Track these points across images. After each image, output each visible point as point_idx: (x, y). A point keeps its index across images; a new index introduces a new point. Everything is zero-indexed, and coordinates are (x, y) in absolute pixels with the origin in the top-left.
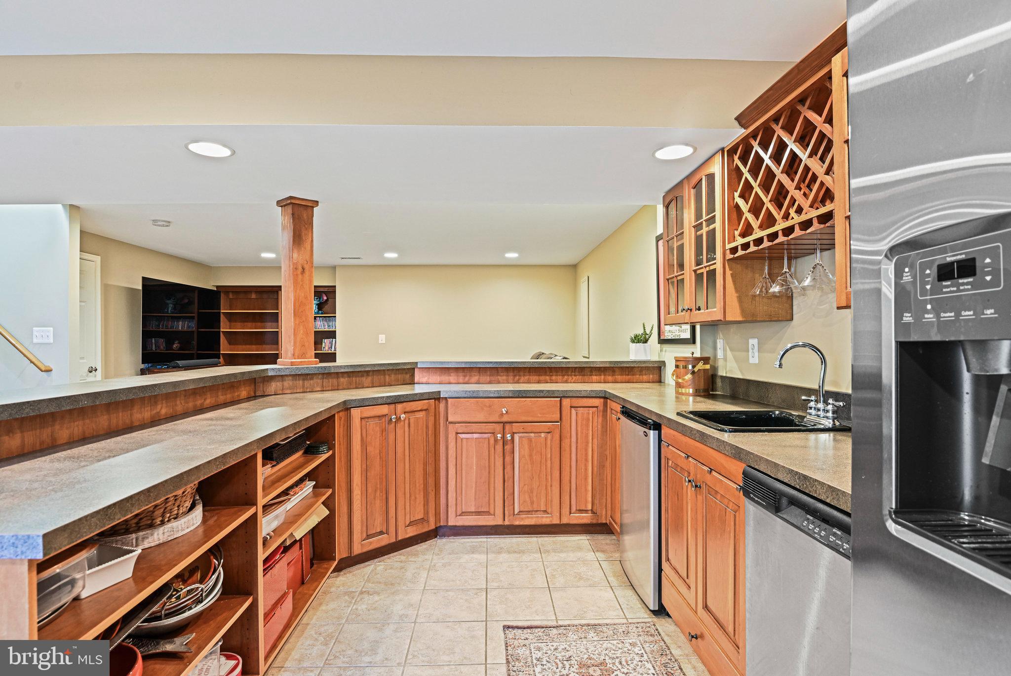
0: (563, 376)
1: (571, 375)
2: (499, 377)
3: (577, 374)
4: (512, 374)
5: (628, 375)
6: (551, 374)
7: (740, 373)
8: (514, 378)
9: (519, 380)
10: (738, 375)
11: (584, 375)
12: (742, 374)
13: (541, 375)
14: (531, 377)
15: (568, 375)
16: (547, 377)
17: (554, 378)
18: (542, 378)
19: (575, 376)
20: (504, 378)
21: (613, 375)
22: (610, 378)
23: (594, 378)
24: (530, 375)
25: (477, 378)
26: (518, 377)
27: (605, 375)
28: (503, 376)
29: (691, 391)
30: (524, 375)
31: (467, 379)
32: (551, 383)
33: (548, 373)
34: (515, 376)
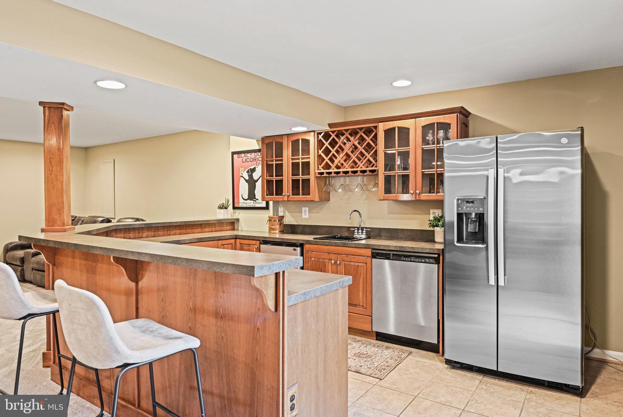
0: (192, 229)
1: (196, 229)
2: (159, 232)
3: (199, 227)
4: (166, 230)
5: (221, 227)
6: (186, 228)
7: (295, 222)
8: (167, 232)
9: (170, 233)
10: (295, 223)
11: (202, 228)
12: (297, 222)
13: (182, 230)
14: (176, 231)
15: (195, 229)
16: (185, 230)
17: (188, 231)
18: (182, 231)
19: (198, 229)
20: (162, 232)
21: (215, 227)
22: (213, 229)
23: (207, 229)
24: (175, 230)
25: (146, 233)
26: (169, 232)
27: (211, 227)
28: (161, 231)
29: (277, 231)
30: (173, 230)
31: (140, 235)
32: (186, 234)
33: (185, 228)
34: (168, 231)
